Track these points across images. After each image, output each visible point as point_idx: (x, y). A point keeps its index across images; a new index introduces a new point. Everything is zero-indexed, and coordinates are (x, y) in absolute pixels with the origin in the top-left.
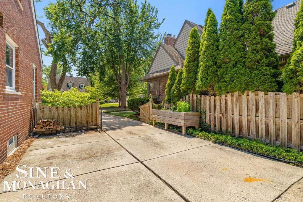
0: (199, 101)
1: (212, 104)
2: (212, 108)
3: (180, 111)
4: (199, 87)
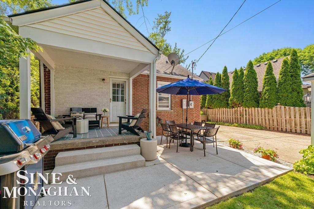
2: (211, 113)
4: (206, 106)
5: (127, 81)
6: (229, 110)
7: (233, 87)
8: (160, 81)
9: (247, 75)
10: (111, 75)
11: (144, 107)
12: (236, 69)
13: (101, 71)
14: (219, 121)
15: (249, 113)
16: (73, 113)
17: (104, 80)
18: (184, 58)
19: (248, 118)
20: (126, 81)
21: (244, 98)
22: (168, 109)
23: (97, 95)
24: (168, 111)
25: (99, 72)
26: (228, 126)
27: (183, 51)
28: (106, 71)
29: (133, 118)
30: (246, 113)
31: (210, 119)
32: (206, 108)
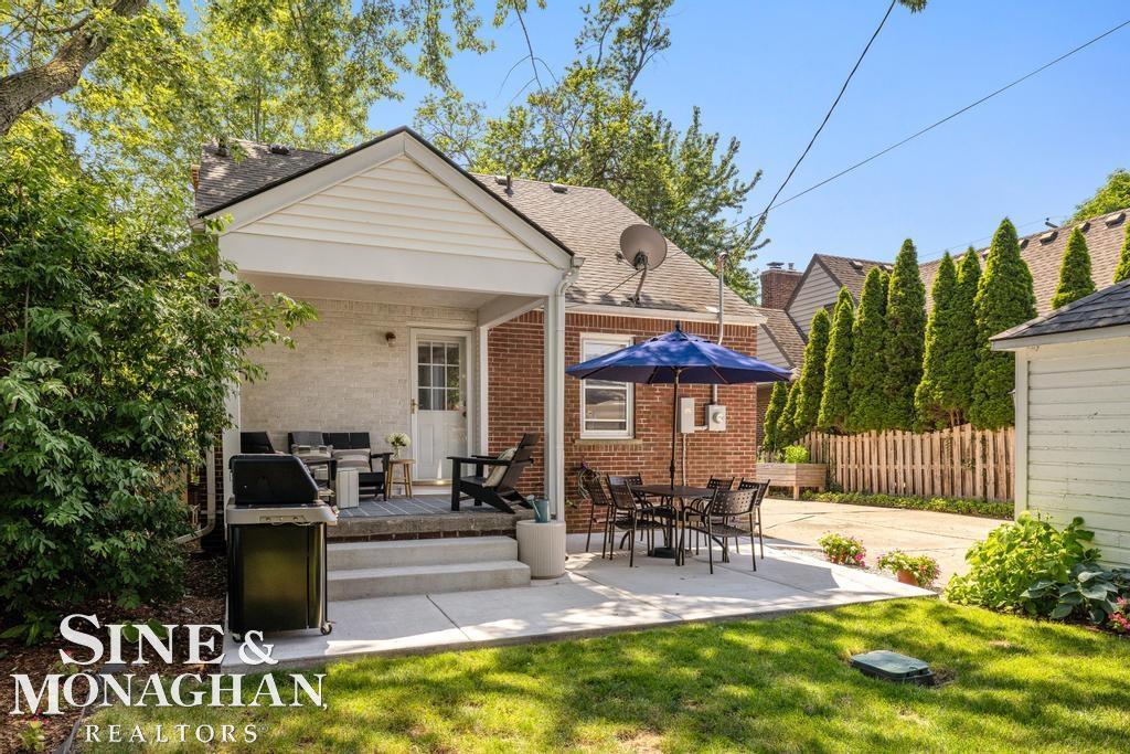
0: (826, 445)
1: (845, 449)
2: (845, 455)
3: (791, 462)
4: (822, 422)
5: (468, 335)
6: (917, 438)
7: (934, 338)
8: (591, 330)
9: (990, 284)
10: (412, 319)
11: (532, 429)
12: (947, 254)
13: (381, 306)
14: (875, 488)
15: (995, 449)
16: (301, 449)
17: (390, 336)
18: (736, 182)
19: (991, 473)
20: (464, 339)
21: (976, 387)
22: (622, 435)
23: (367, 390)
24: (624, 443)
25: (375, 311)
26: (906, 508)
27: (734, 148)
28: (396, 306)
29: (493, 461)
30: (984, 450)
31: (839, 479)
32: (821, 430)
